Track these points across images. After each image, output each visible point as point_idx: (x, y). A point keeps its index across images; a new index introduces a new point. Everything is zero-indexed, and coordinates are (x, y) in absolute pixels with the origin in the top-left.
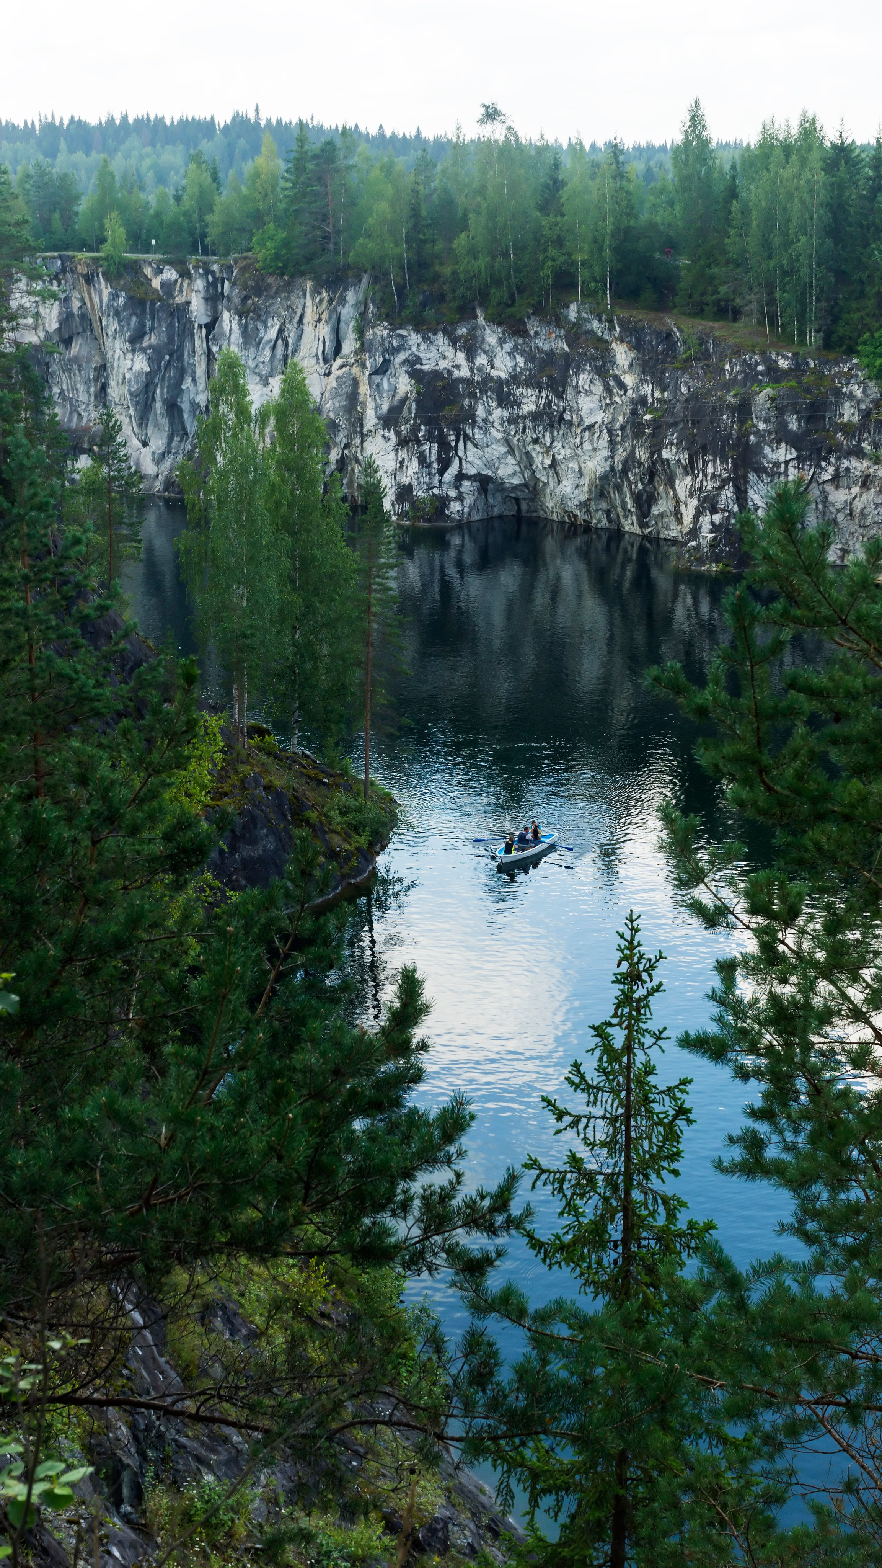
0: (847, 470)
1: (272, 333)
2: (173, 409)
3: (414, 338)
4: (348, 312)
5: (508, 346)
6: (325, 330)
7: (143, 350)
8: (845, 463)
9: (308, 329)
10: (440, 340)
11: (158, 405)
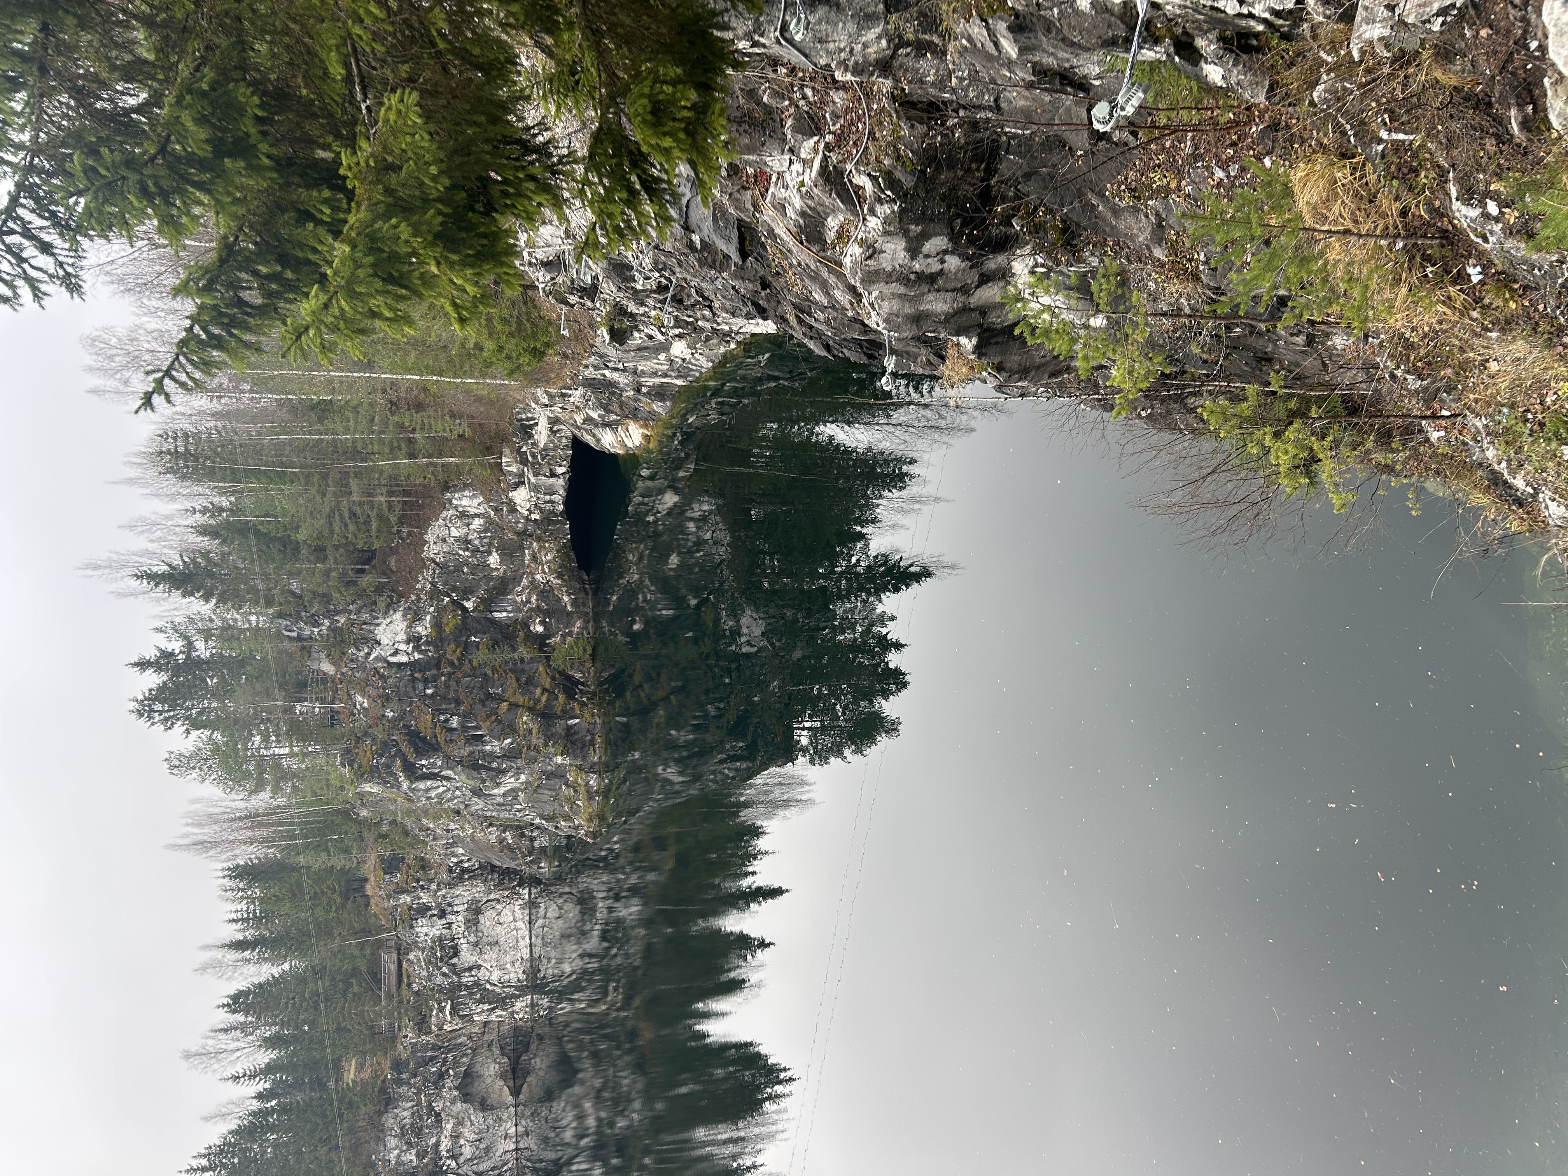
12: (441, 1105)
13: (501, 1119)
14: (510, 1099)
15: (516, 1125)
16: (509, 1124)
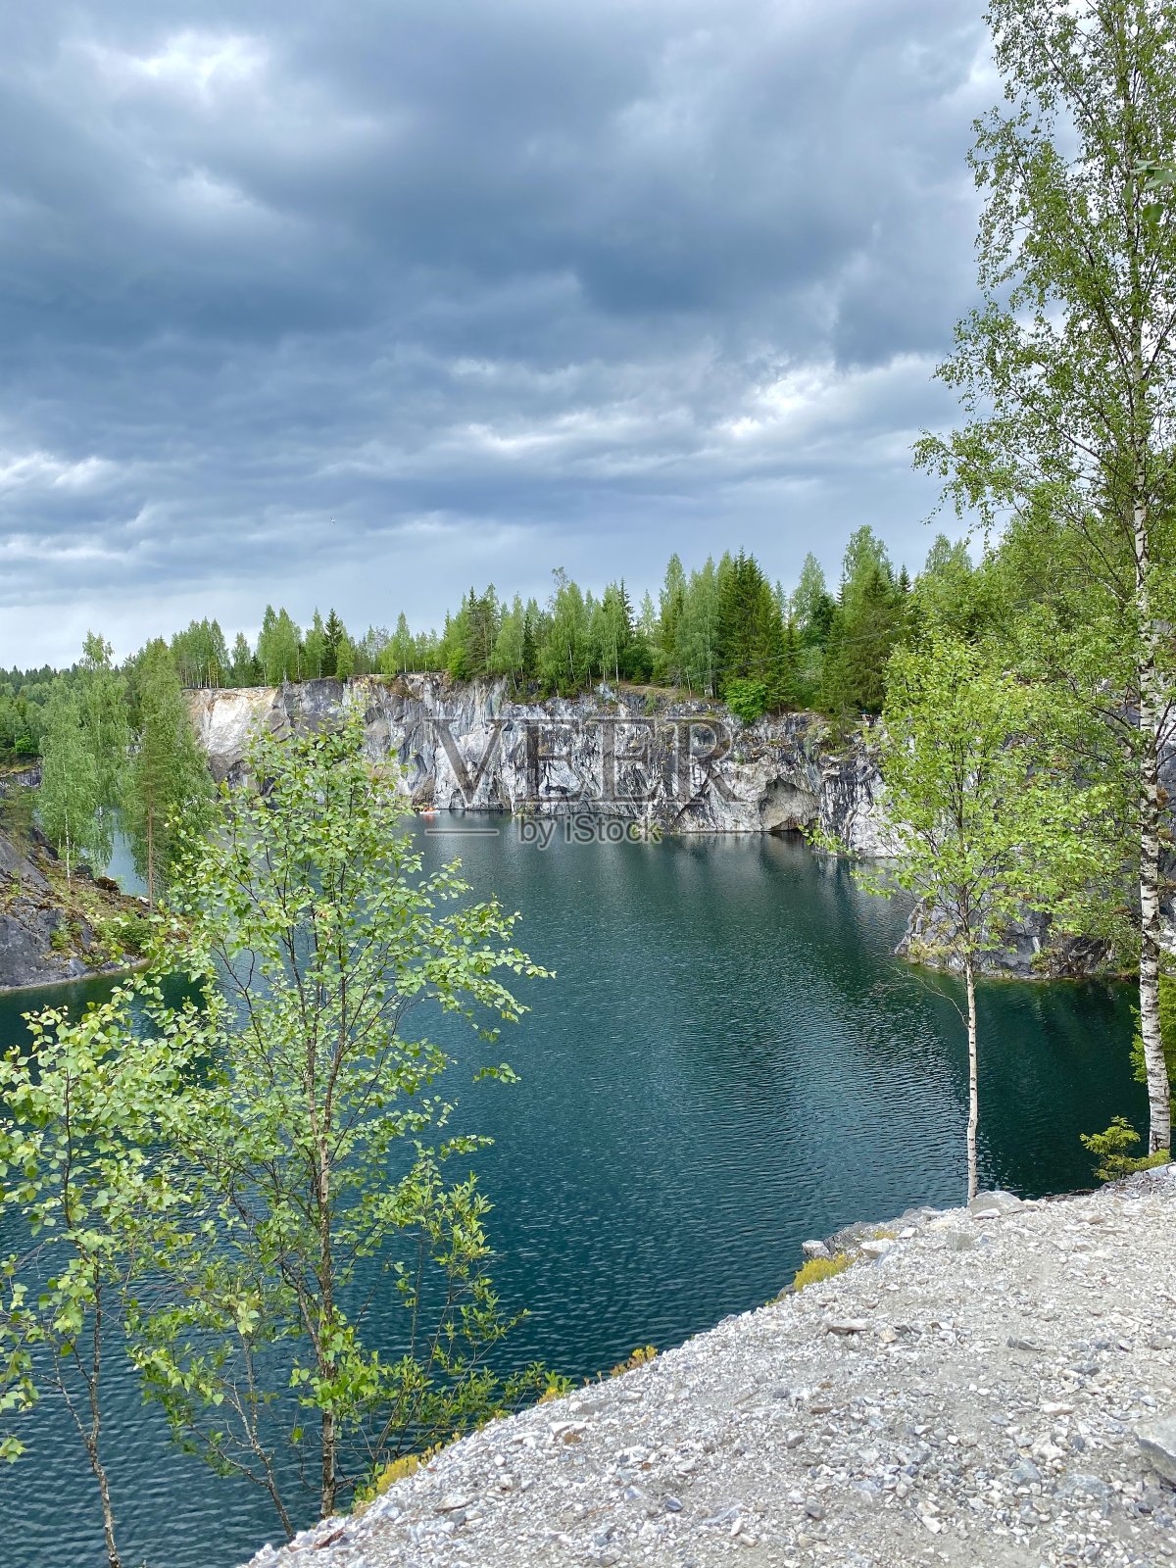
0: (726, 769)
1: (460, 712)
2: (418, 758)
3: (525, 709)
4: (495, 697)
5: (570, 711)
6: (484, 708)
7: (403, 725)
8: (725, 765)
9: (477, 708)
10: (538, 709)
11: (411, 757)
12: (764, 763)
13: (752, 817)
14: (768, 826)
15: (746, 832)
16: (748, 825)
